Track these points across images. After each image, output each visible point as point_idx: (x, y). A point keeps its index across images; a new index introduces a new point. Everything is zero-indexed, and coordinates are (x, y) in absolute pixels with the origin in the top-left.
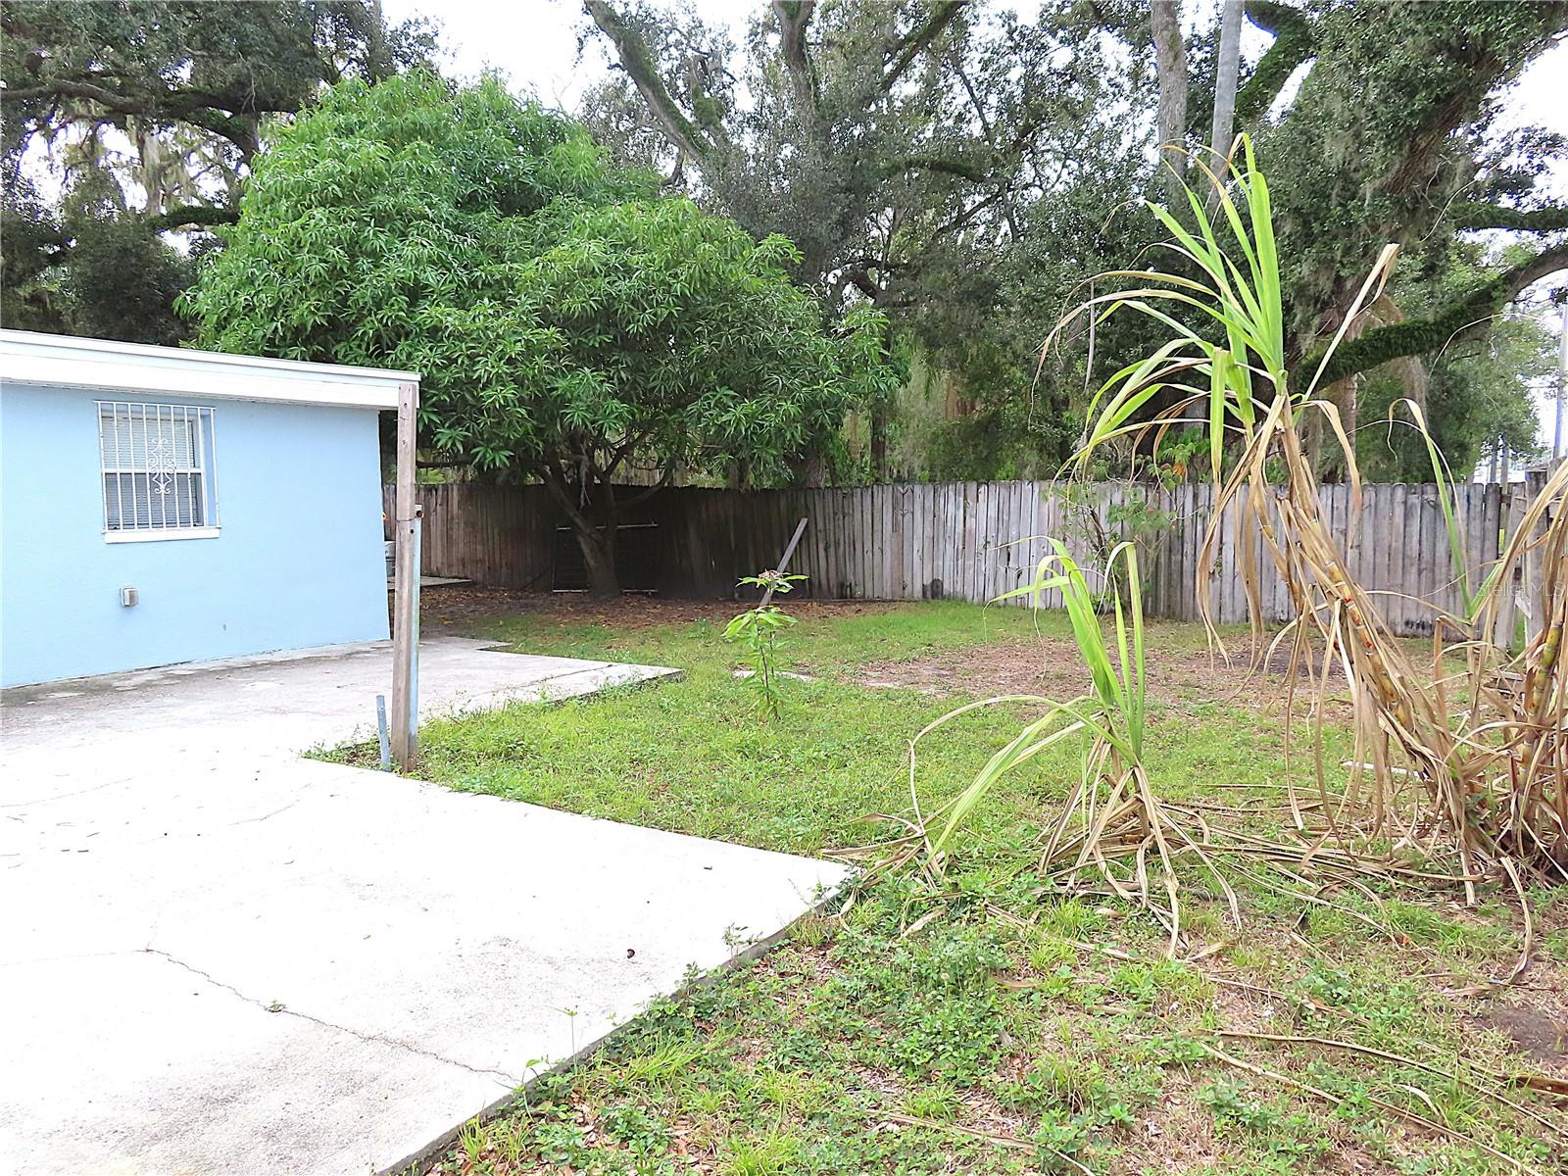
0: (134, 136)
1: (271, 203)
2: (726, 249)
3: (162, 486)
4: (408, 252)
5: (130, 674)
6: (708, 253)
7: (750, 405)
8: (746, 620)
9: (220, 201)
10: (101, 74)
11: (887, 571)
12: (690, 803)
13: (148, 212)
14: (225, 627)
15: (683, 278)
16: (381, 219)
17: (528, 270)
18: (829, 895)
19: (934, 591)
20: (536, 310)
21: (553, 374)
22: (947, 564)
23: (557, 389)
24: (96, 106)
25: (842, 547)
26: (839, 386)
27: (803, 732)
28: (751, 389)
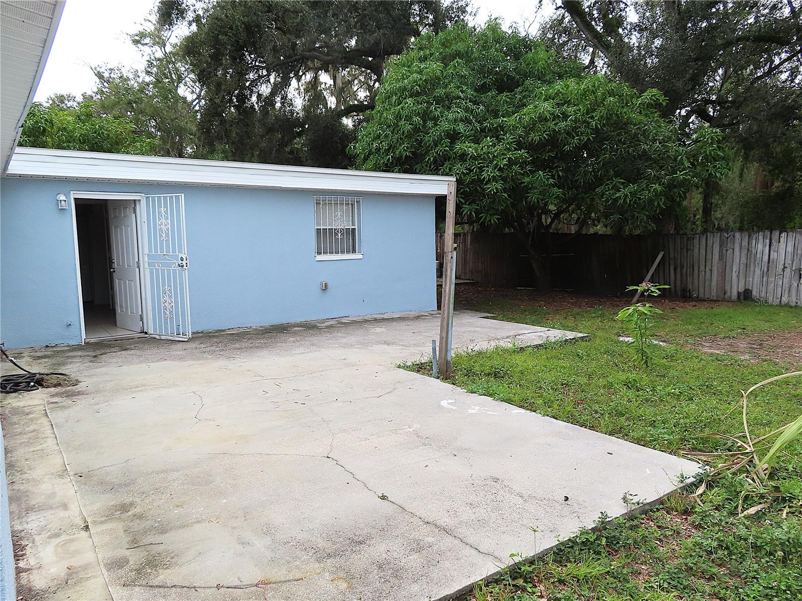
0: (332, 75)
1: (389, 98)
2: (622, 100)
3: (339, 235)
4: (451, 116)
5: (323, 321)
6: (612, 103)
7: (632, 187)
8: (630, 311)
9: (366, 101)
10: (319, 47)
11: (714, 283)
12: (596, 412)
13: (337, 109)
14: (364, 301)
15: (597, 118)
16: (439, 101)
17: (511, 121)
18: (689, 481)
19: (746, 296)
20: (515, 142)
21: (522, 174)
22: (755, 280)
23: (524, 183)
24: (317, 63)
25: (685, 269)
26: (689, 175)
27: (664, 376)
28: (634, 178)
